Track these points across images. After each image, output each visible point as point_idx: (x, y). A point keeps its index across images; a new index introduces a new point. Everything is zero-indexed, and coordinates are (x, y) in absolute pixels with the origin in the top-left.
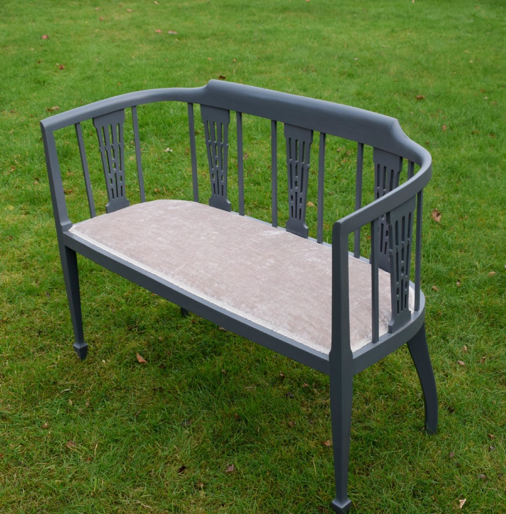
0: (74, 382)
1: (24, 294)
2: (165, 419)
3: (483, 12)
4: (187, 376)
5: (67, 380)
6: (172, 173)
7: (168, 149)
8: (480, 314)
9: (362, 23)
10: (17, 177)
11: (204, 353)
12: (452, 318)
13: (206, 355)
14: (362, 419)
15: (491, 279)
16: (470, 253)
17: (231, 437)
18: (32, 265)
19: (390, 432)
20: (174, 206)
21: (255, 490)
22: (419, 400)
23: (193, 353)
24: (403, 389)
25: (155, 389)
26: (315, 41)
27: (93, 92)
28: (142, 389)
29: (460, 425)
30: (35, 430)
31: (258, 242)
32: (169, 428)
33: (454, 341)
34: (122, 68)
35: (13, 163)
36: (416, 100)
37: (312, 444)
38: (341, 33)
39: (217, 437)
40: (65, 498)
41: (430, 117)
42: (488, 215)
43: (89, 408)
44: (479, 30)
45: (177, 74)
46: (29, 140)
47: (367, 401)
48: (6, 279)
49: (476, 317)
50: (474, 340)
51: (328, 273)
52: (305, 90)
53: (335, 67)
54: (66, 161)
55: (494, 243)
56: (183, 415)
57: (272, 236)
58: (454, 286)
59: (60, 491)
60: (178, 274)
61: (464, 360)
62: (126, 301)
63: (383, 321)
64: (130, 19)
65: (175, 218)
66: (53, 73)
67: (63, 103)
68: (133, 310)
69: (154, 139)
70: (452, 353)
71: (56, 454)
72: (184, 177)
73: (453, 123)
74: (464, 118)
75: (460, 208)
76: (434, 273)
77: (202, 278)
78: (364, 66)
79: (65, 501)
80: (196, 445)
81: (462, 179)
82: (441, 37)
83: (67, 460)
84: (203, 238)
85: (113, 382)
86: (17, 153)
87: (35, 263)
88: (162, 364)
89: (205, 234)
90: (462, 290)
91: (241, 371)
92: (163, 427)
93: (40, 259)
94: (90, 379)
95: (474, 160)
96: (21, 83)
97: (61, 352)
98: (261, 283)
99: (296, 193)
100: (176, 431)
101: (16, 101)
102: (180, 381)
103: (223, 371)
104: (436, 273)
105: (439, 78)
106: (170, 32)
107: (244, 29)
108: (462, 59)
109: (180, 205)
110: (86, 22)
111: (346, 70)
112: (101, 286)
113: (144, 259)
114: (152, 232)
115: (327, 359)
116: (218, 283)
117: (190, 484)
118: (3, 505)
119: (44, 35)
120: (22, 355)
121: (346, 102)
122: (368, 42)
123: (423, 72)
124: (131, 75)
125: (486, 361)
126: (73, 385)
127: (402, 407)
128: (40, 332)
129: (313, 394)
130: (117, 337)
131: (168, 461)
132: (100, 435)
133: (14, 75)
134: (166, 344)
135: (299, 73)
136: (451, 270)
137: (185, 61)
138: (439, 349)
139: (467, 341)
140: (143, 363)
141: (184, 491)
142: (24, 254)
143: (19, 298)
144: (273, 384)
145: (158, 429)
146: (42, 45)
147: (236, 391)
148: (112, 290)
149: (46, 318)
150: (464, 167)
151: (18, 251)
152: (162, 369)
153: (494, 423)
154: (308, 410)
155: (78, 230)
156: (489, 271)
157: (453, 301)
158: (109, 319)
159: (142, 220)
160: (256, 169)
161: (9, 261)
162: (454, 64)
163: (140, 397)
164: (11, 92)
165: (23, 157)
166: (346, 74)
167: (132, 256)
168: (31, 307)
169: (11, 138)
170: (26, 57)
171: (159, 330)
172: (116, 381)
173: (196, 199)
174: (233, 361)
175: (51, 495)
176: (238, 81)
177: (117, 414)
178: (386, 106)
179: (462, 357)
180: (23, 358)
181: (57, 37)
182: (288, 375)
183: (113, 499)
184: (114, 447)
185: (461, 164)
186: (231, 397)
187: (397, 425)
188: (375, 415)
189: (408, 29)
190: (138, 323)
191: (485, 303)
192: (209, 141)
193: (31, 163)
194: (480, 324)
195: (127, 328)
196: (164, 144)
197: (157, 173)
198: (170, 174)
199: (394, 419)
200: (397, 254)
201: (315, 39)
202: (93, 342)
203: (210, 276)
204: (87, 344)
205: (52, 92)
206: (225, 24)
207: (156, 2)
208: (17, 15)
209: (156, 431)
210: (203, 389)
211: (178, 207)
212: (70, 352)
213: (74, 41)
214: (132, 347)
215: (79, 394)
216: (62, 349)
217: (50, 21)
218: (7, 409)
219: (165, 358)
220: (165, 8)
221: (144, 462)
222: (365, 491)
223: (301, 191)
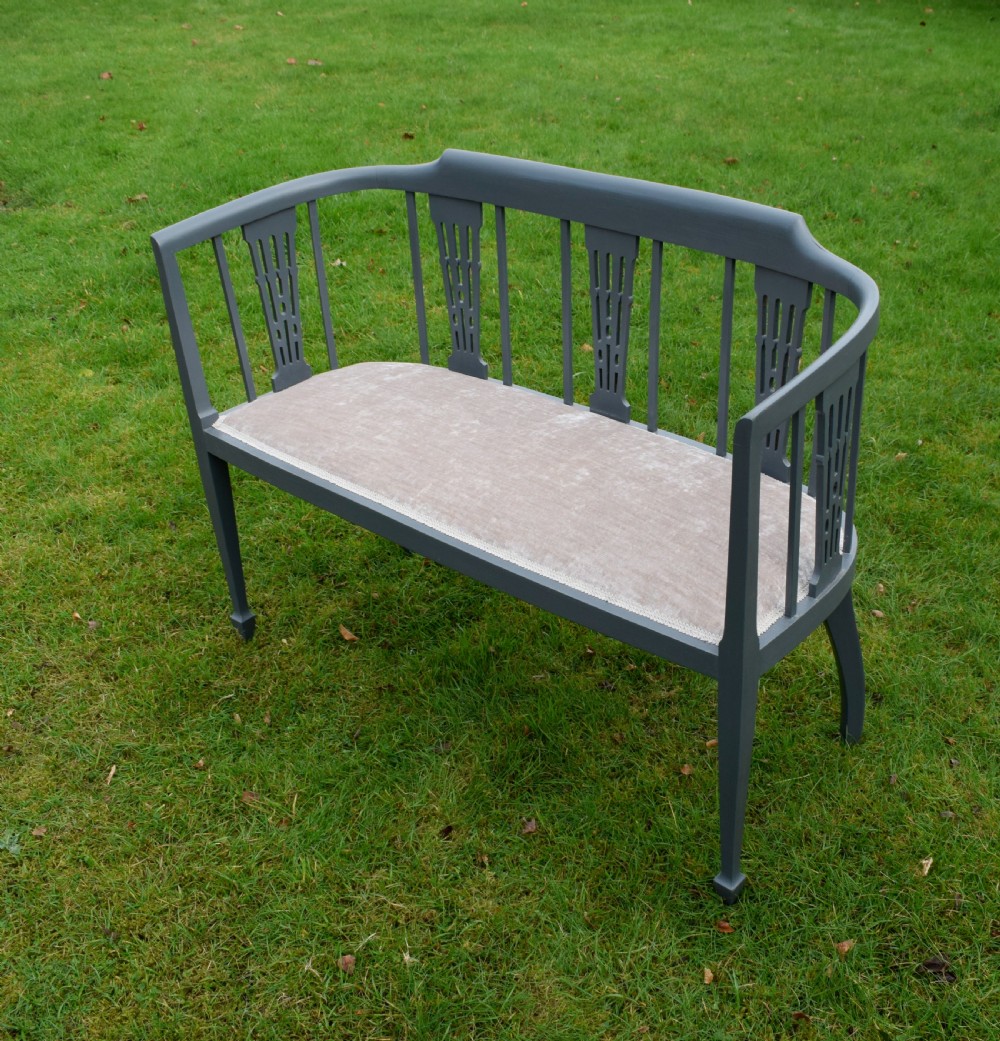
0: (239, 682)
1: (131, 527)
3: (802, 18)
4: (431, 662)
5: (227, 679)
6: (352, 302)
7: (338, 262)
8: (893, 527)
9: (617, 40)
10: (91, 320)
11: (451, 616)
13: (457, 621)
15: (901, 466)
17: (522, 767)
18: (140, 474)
19: (786, 743)
20: (391, 375)
21: (577, 863)
22: (823, 684)
23: (434, 619)
24: (794, 666)
25: (380, 689)
26: (547, 72)
27: (201, 168)
28: (358, 688)
29: (897, 724)
30: (184, 775)
31: (554, 437)
32: (415, 758)
33: (861, 575)
34: (242, 126)
35: (81, 295)
36: (726, 165)
37: (660, 773)
38: (586, 57)
39: (498, 769)
40: (254, 898)
44: (801, 47)
46: (104, 255)
48: (97, 501)
49: (888, 533)
50: (891, 573)
51: (686, 490)
52: (545, 154)
53: (587, 114)
56: (435, 733)
57: (573, 424)
59: (244, 886)
60: (422, 502)
61: (882, 609)
62: (308, 531)
64: (241, 42)
65: (400, 398)
66: (128, 137)
67: (153, 187)
68: (321, 546)
70: (861, 596)
71: (227, 815)
72: (373, 309)
73: (792, 202)
74: (808, 193)
77: (465, 508)
78: (632, 110)
79: (254, 903)
80: (466, 785)
82: (744, 59)
83: (247, 826)
84: (455, 433)
85: (307, 679)
86: (88, 277)
87: (143, 470)
88: (385, 641)
89: (457, 425)
91: (520, 648)
92: (403, 757)
93: (151, 463)
94: (266, 675)
96: (77, 154)
97: (208, 628)
98: (574, 513)
99: (608, 346)
100: (428, 762)
101: (73, 186)
102: (421, 671)
103: (492, 649)
105: (754, 127)
106: (311, 62)
107: (429, 54)
108: (785, 94)
109: (402, 372)
110: (170, 49)
111: (604, 117)
113: (356, 475)
114: (362, 425)
115: (717, 654)
116: (497, 517)
117: (464, 858)
118: (147, 918)
119: (103, 72)
120: (141, 636)
121: (616, 172)
122: (631, 70)
123: (727, 118)
124: (258, 136)
125: (917, 608)
126: (238, 687)
127: (797, 697)
128: (168, 594)
129: (646, 682)
130: (301, 597)
131: (422, 817)
132: (299, 777)
133: (65, 143)
134: (386, 605)
135: (532, 125)
137: (344, 109)
140: (353, 640)
141: (458, 872)
142: (123, 455)
143: (124, 534)
144: (577, 670)
145: (396, 761)
146: (102, 90)
147: (517, 684)
148: (280, 512)
149: (175, 568)
151: (112, 451)
152: (386, 651)
153: (951, 718)
154: (641, 711)
155: (230, 425)
156: (896, 452)
158: (283, 564)
159: (341, 404)
161: (98, 469)
162: (773, 104)
163: (355, 704)
164: (62, 172)
165: (98, 284)
166: (607, 125)
167: (333, 471)
168: (146, 549)
169: (73, 250)
170: (80, 110)
171: (371, 581)
172: (312, 677)
173: (426, 358)
175: (228, 892)
177: (320, 735)
178: (680, 177)
179: (878, 603)
181: (127, 76)
182: (599, 651)
183: (336, 894)
184: (325, 798)
186: (511, 694)
187: (795, 731)
189: (691, 47)
190: (333, 570)
191: (899, 508)
192: (447, 258)
193: (112, 294)
194: (897, 545)
195: (315, 580)
196: (331, 253)
198: (348, 304)
199: (785, 719)
200: (830, 462)
201: (546, 67)
202: (262, 606)
203: (479, 504)
204: (253, 613)
205: (131, 169)
206: (397, 46)
207: (279, 13)
208: (54, 40)
209: (394, 765)
210: (462, 683)
211: (400, 376)
212: (226, 628)
213: (155, 81)
214: (328, 612)
215: (250, 702)
216: (210, 622)
217: (112, 48)
218: (131, 737)
219: (388, 630)
220: (296, 22)
221: (380, 824)
222: (761, 854)
223: (618, 343)
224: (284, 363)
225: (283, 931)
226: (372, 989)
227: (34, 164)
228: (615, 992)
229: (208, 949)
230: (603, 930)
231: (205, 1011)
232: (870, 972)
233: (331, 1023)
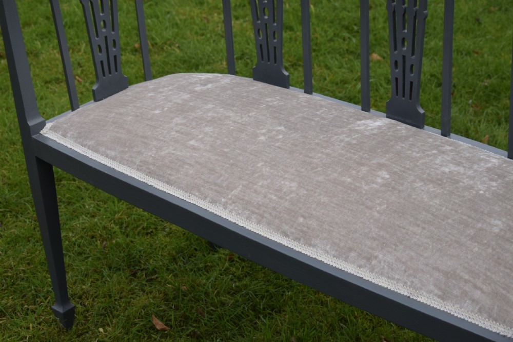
6: (157, 17)
11: (255, 310)
13: (259, 313)
20: (201, 85)
23: (239, 310)
31: (354, 142)
51: (481, 192)
57: (372, 130)
60: (234, 202)
62: (121, 228)
65: (210, 106)
68: (133, 242)
72: (177, 24)
77: (274, 209)
84: (262, 138)
88: (193, 331)
89: (263, 131)
97: (31, 317)
98: (376, 214)
99: (404, 57)
103: (293, 339)
109: (211, 82)
112: (78, 205)
113: (173, 178)
116: (303, 216)
130: (115, 289)
134: (194, 297)
140: (164, 330)
148: (95, 210)
152: (195, 340)
155: (56, 131)
158: (99, 259)
159: (157, 112)
167: (150, 174)
171: (180, 275)
174: (304, 322)
190: (145, 264)
195: (128, 273)
202: (80, 298)
203: (287, 204)
204: (73, 304)
211: (210, 86)
212: (48, 317)
214: (141, 304)
216: (33, 312)
219: (195, 321)
223: (413, 54)
224: (104, 75)
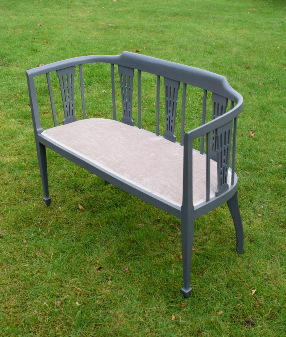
0: (42, 219)
1: (17, 169)
2: (92, 241)
4: (106, 217)
5: (38, 217)
6: (105, 104)
7: (104, 91)
8: (272, 189)
9: (219, 24)
10: (17, 103)
12: (256, 190)
13: (118, 206)
14: (202, 244)
15: (279, 170)
16: (269, 155)
17: (128, 251)
18: (23, 153)
19: (217, 252)
20: (101, 122)
21: (139, 281)
22: (234, 235)
23: (110, 205)
24: (226, 229)
25: (87, 224)
27: (64, 57)
28: (80, 224)
29: (256, 249)
30: (18, 245)
31: (147, 144)
32: (94, 246)
33: (256, 203)
34: (81, 44)
35: (16, 95)
36: (246, 68)
37: (173, 257)
38: (207, 29)
39: (120, 252)
40: (33, 283)
41: (253, 78)
42: (281, 134)
43: (50, 233)
44: (284, 30)
45: (112, 48)
47: (205, 235)
48: (8, 160)
49: (269, 190)
50: (267, 203)
52: (183, 61)
53: (202, 48)
54: (46, 95)
55: (283, 149)
56: (102, 239)
57: (155, 140)
58: (258, 173)
59: (31, 279)
60: (101, 160)
61: (261, 213)
62: (75, 175)
63: (213, 189)
64: (88, 16)
65: (101, 129)
66: (42, 45)
67: (46, 62)
68: (78, 180)
69: (96, 85)
70: (255, 209)
71: (30, 258)
73: (265, 82)
74: (271, 79)
75: (265, 129)
76: (248, 165)
77: (113, 162)
78: (218, 48)
79: (32, 284)
80: (109, 255)
81: (268, 114)
82: (262, 33)
83: (36, 262)
84: (116, 140)
85: (64, 219)
86: (19, 89)
87: (25, 152)
88: (92, 210)
89: (117, 138)
90: (263, 175)
91: (136, 216)
92: (90, 245)
93: (28, 150)
94: (51, 217)
95: (276, 103)
96: (23, 50)
97: (36, 202)
98: (146, 166)
99: (170, 117)
100: (98, 247)
101: (20, 60)
102: (102, 220)
103: (126, 215)
104: (249, 165)
105: (260, 56)
106: (110, 25)
107: (152, 25)
108: (273, 46)
110: (63, 17)
111: (208, 50)
112: (61, 165)
113: (82, 151)
114: (88, 136)
115: (180, 209)
116: (122, 165)
117: (103, 277)
119: (38, 23)
120: (14, 202)
122: (221, 34)
123: (251, 53)
124: (86, 48)
125: (273, 214)
126: (42, 220)
127: (224, 238)
128: (25, 190)
129: (176, 229)
130: (68, 194)
131: (92, 264)
132: (55, 248)
133: (20, 46)
134: (96, 199)
135: (181, 51)
136: (258, 163)
138: (248, 207)
139: (264, 203)
140: (82, 209)
141: (100, 281)
142: (19, 147)
143: (14, 171)
144: (154, 223)
145: (87, 246)
146: (36, 29)
147: (132, 227)
148: (67, 168)
149: (29, 183)
150: (269, 107)
151: (16, 145)
152: (92, 213)
153: (275, 249)
154: (172, 238)
155: (47, 133)
156: (279, 165)
157: (257, 181)
158: (64, 184)
159: (83, 129)
160: (153, 104)
161: (10, 150)
162: (268, 49)
163: (78, 228)
164: (17, 55)
165: (22, 92)
166: (208, 52)
167: (75, 149)
168: (21, 176)
169: (15, 81)
170: (27, 35)
171: (92, 192)
172: (66, 219)
173: (115, 118)
174: (132, 210)
175: (25, 281)
176: (146, 54)
177: (65, 237)
178: (228, 71)
179: (260, 212)
180: (15, 204)
181: (46, 25)
182: (162, 219)
183: (59, 284)
184: (62, 255)
185: (268, 105)
186: (130, 230)
187: (221, 248)
188: (209, 242)
189: (245, 28)
190: (81, 187)
191: (275, 183)
192: (123, 86)
193: (26, 96)
194: (271, 194)
195: (74, 190)
196: (102, 88)
197: (97, 104)
198: (104, 104)
199: (219, 245)
200: (221, 153)
201: (192, 32)
202: (55, 197)
203: (118, 161)
204: (51, 198)
205: (41, 56)
206: (141, 21)
207: (103, 7)
208: (23, 12)
209: (86, 247)
210: (114, 225)
211: (104, 122)
212: (41, 202)
213: (55, 28)
214: (76, 200)
215: (45, 225)
216: (37, 200)
217: (42, 15)
218: (4, 232)
219: (94, 207)
220: (108, 11)
221: (78, 264)
222: (200, 284)
223: (173, 116)
224: (68, 116)
225: (40, 293)
226: (64, 312)
227: (8, 52)
228: (142, 320)
229: (15, 296)
230: (142, 302)
231: (10, 313)
232: (227, 322)
233: (49, 321)
